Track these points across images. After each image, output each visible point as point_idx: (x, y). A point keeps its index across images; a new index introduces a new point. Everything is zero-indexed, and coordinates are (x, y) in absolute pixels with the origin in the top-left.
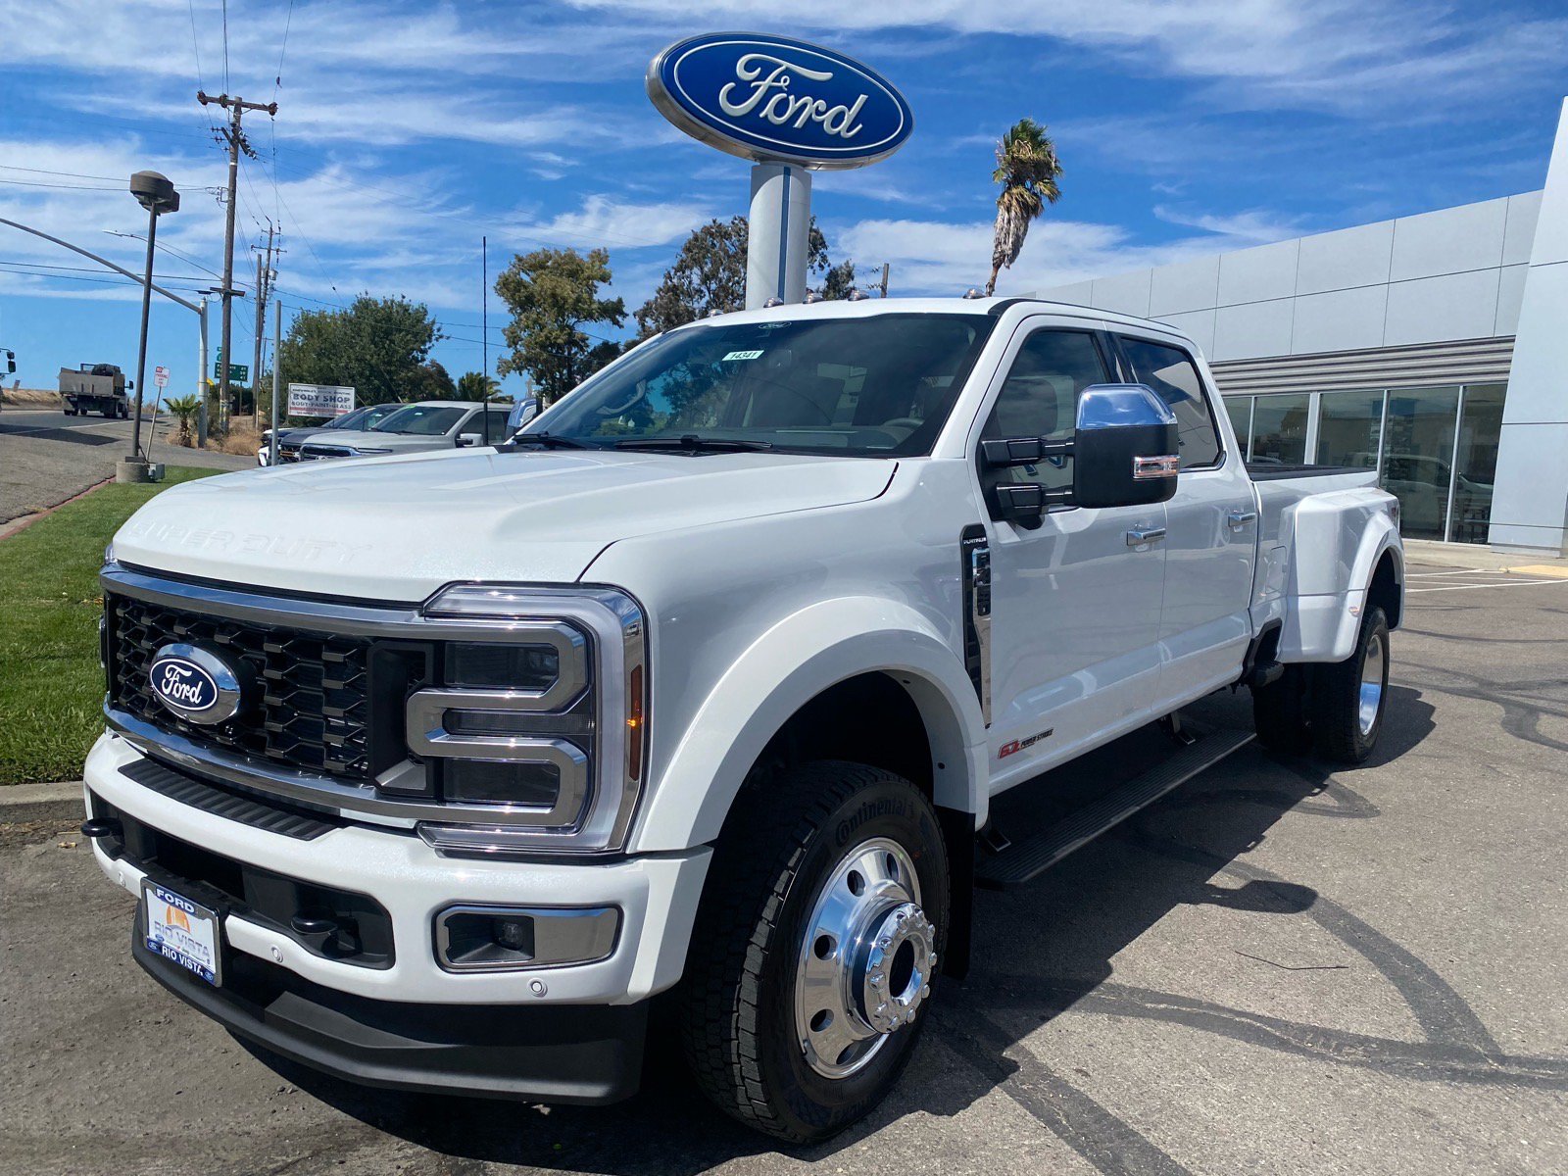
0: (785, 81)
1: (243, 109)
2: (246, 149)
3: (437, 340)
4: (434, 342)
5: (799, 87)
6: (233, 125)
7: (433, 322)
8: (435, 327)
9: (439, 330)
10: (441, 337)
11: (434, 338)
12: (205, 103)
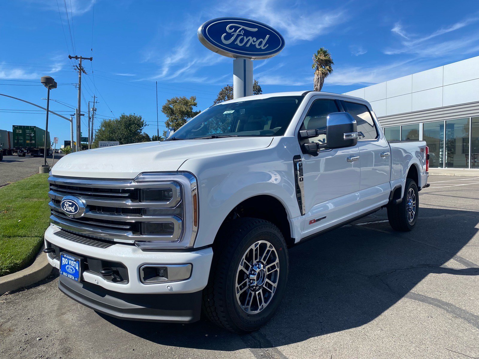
0: (242, 32)
1: (82, 60)
2: (84, 72)
3: (145, 126)
4: (144, 127)
5: (247, 34)
6: (79, 64)
7: (144, 121)
8: (144, 122)
9: (145, 123)
10: (146, 125)
11: (144, 125)
12: (71, 59)
